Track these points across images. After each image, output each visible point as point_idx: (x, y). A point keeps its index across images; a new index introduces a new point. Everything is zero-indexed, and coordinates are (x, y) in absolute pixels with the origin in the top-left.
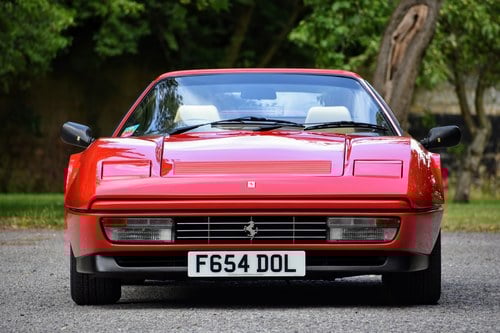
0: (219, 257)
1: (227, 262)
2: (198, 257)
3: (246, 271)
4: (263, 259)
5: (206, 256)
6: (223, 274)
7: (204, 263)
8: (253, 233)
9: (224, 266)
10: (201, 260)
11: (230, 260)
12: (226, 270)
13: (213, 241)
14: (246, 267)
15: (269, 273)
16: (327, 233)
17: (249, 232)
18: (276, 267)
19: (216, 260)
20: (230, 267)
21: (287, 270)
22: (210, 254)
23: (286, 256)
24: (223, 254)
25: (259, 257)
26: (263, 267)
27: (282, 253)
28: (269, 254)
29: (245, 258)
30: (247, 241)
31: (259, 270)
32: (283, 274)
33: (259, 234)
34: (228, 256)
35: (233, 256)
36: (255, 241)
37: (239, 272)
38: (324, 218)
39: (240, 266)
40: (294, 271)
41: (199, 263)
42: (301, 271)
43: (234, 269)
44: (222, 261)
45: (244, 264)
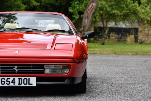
1: (7, 81)
3: (14, 84)
4: (20, 80)
8: (17, 70)
14: (14, 83)
15: (23, 85)
16: (44, 71)
17: (15, 70)
18: (25, 83)
19: (3, 80)
20: (8, 83)
21: (29, 84)
23: (29, 79)
27: (28, 78)
28: (23, 78)
29: (14, 79)
31: (19, 84)
32: (28, 85)
33: (19, 71)
34: (7, 79)
35: (9, 79)
38: (43, 65)
39: (12, 82)
40: (32, 84)
42: (34, 85)
44: (5, 81)
45: (13, 82)
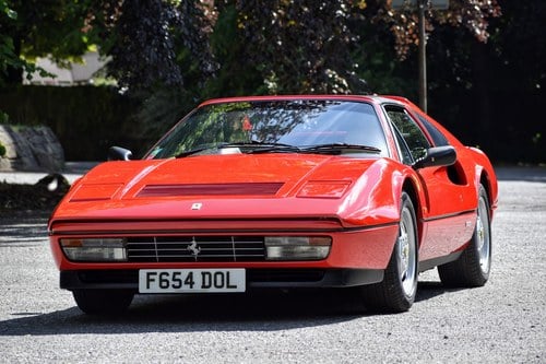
0: (167, 274)
1: (174, 280)
2: (149, 274)
3: (191, 287)
4: (207, 276)
5: (155, 274)
6: (170, 290)
7: (153, 280)
8: (196, 252)
9: (171, 283)
10: (151, 277)
11: (177, 277)
12: (174, 286)
13: (161, 260)
14: (192, 284)
15: (213, 290)
16: (265, 252)
17: (192, 251)
18: (219, 283)
19: (164, 277)
20: (177, 284)
21: (228, 287)
22: (159, 271)
23: (228, 273)
24: (171, 271)
25: (203, 274)
26: (207, 284)
27: (224, 271)
28: (213, 271)
29: (190, 276)
30: (192, 259)
31: (204, 287)
32: (225, 290)
33: (202, 253)
34: (175, 274)
35: (179, 274)
36: (200, 259)
37: (185, 289)
38: (262, 238)
39: (186, 283)
40: (235, 287)
41: (149, 280)
42: (242, 288)
43: (180, 286)
44: (170, 278)
45: (190, 281)
